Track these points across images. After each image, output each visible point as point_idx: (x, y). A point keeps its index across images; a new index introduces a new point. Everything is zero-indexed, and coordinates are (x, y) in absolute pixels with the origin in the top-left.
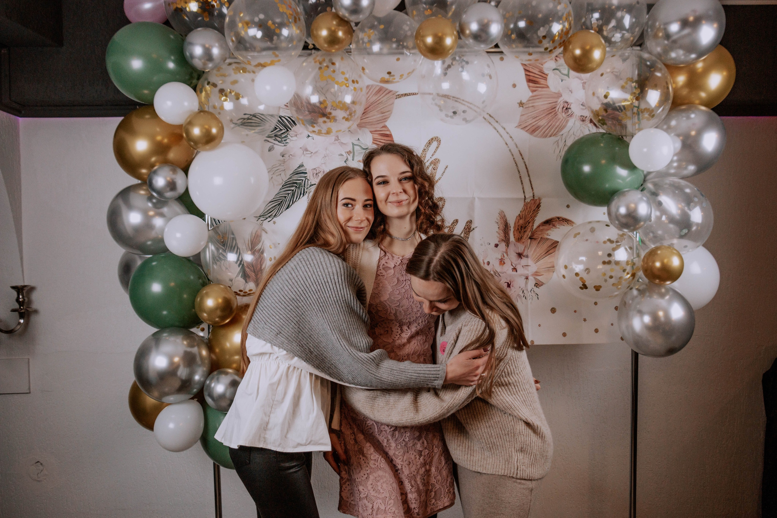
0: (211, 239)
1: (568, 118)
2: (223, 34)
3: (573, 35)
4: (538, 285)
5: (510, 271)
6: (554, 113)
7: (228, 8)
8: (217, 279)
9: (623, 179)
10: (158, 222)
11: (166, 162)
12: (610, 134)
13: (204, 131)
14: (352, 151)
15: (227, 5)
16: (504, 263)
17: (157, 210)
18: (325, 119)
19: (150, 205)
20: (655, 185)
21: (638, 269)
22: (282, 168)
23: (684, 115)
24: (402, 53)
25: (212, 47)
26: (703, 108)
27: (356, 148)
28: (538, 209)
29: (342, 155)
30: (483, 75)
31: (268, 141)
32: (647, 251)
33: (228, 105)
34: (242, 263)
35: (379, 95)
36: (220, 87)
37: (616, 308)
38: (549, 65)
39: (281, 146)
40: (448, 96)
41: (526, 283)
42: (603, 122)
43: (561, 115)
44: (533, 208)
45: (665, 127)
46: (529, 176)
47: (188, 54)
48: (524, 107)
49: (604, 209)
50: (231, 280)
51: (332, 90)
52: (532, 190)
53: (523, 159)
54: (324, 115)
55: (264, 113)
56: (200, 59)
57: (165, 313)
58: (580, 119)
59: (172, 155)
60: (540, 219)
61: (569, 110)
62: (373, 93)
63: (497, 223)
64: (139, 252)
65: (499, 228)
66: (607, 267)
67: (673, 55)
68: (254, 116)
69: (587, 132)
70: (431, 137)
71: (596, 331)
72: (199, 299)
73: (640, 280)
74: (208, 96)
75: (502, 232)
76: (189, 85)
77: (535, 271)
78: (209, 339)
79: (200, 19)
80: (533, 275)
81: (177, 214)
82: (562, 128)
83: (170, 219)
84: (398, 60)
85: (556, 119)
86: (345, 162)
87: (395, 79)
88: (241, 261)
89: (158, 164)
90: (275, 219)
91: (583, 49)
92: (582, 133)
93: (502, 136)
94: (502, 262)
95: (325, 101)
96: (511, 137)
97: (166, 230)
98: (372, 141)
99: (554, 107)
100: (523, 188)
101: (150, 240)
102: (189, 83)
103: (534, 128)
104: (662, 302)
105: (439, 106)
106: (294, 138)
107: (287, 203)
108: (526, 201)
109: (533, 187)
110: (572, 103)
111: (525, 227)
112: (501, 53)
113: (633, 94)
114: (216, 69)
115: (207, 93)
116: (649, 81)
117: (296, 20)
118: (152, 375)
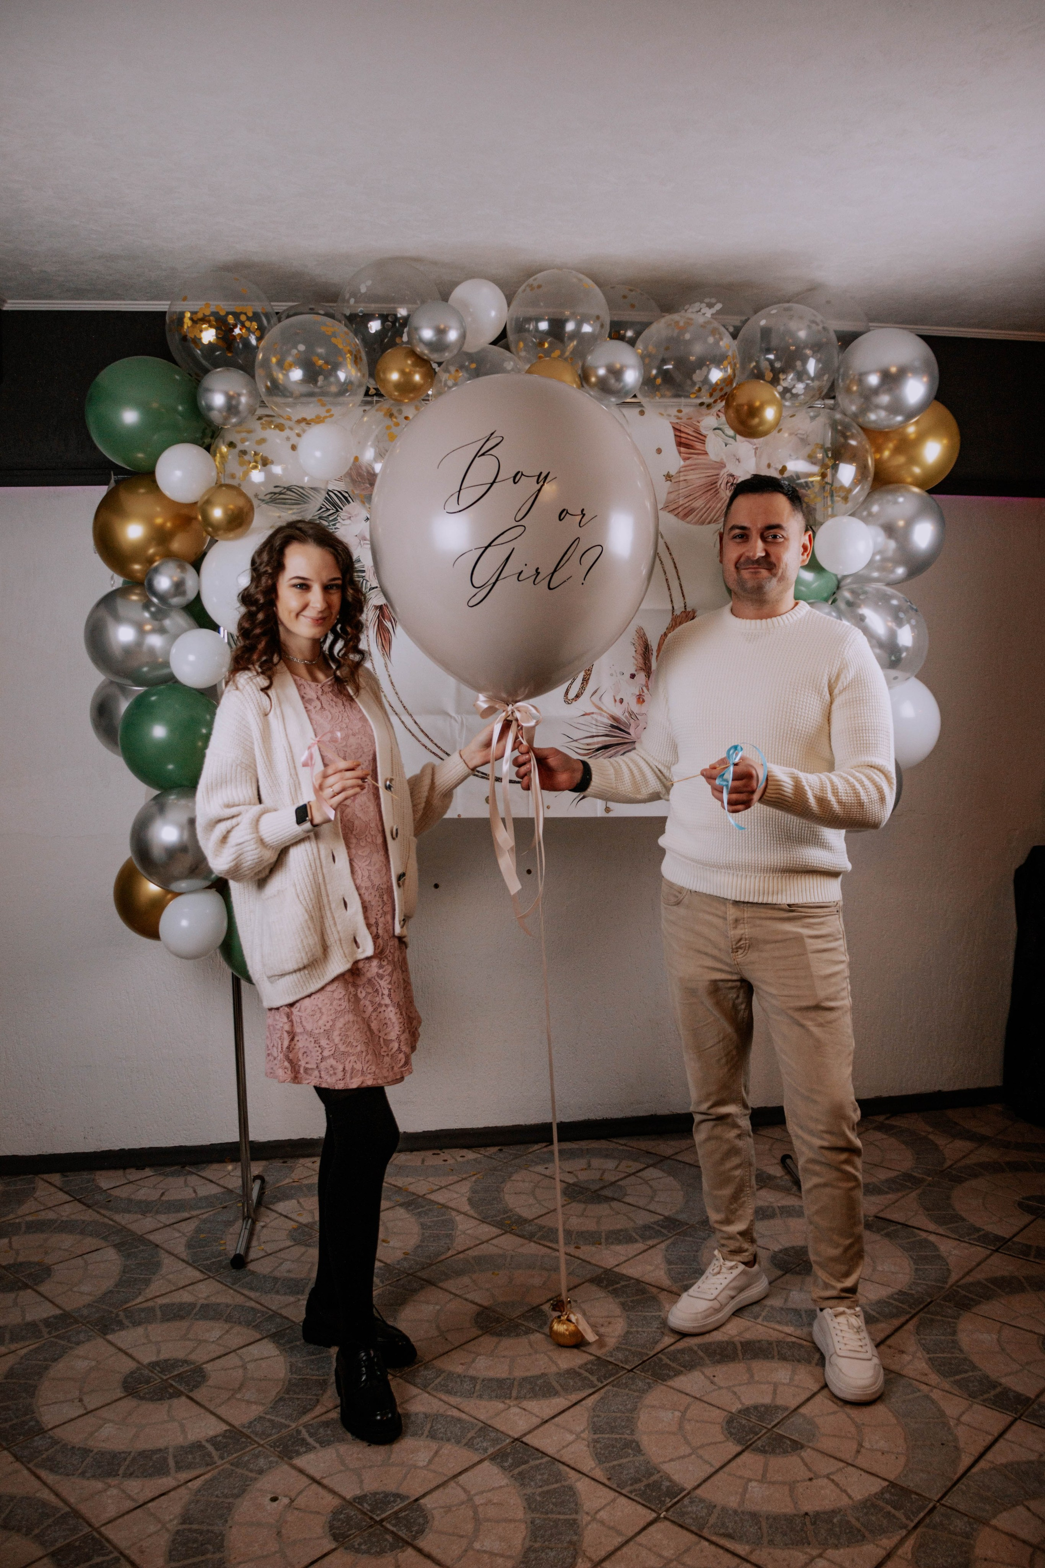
2: (253, 377)
3: (739, 385)
6: (715, 490)
7: (259, 339)
10: (155, 641)
11: (169, 556)
13: (230, 512)
15: (258, 333)
16: (644, 701)
17: (156, 623)
19: (147, 615)
20: (853, 592)
23: (890, 497)
25: (239, 395)
26: (916, 490)
33: (257, 476)
36: (240, 447)
38: (708, 421)
46: (679, 579)
47: (203, 403)
48: (673, 481)
52: (683, 597)
53: (671, 553)
55: (304, 486)
56: (220, 411)
57: (171, 767)
59: (176, 545)
63: (634, 645)
64: (128, 683)
65: (636, 651)
67: (872, 417)
68: (289, 489)
74: (224, 459)
75: (641, 657)
76: (201, 446)
79: (218, 353)
81: (185, 630)
83: (176, 637)
85: (718, 498)
89: (157, 558)
91: (752, 406)
97: (174, 651)
99: (715, 481)
100: (671, 595)
101: (146, 666)
102: (201, 443)
103: (686, 510)
106: (347, 522)
108: (675, 614)
109: (685, 592)
112: (639, 404)
113: (824, 466)
114: (240, 424)
115: (223, 456)
116: (843, 451)
117: (356, 360)
118: (157, 853)
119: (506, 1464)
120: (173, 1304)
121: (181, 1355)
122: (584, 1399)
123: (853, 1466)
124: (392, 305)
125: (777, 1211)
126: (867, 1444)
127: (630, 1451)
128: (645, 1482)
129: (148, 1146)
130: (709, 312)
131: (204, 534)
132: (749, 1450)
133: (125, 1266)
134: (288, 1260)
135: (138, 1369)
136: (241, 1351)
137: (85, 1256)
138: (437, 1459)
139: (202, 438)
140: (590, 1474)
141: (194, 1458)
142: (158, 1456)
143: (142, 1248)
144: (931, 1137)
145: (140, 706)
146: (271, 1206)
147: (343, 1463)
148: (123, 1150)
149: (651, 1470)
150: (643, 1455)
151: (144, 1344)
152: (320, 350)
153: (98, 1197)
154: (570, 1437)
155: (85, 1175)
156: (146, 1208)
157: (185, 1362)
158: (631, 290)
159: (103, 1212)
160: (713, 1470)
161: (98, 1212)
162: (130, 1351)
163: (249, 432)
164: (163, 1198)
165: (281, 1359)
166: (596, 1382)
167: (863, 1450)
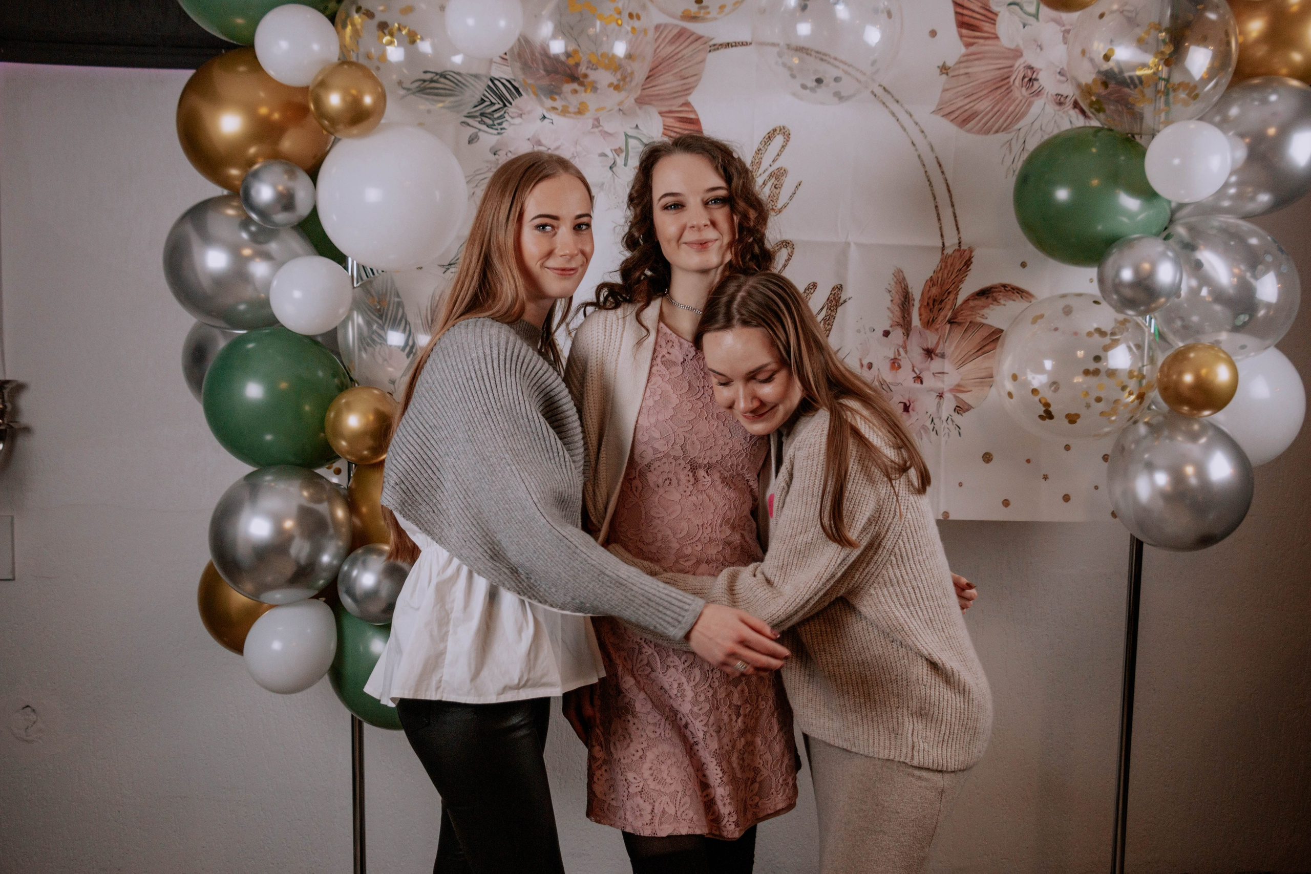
0: (356, 305)
1: (1032, 99)
4: (961, 409)
5: (909, 382)
6: (1007, 86)
8: (367, 378)
9: (1131, 215)
10: (259, 269)
11: (276, 156)
12: (1110, 130)
13: (351, 100)
14: (624, 147)
16: (900, 367)
17: (258, 247)
18: (575, 86)
19: (245, 236)
20: (1191, 228)
21: (1150, 386)
23: (1256, 95)
26: (1294, 84)
27: (632, 143)
28: (968, 267)
29: (603, 155)
30: (876, 11)
31: (468, 125)
32: (1169, 352)
33: (394, 53)
34: (414, 351)
35: (678, 44)
36: (379, 18)
37: (1105, 458)
39: (491, 134)
40: (808, 49)
41: (939, 406)
42: (1098, 107)
43: (1019, 93)
44: (958, 267)
45: (1217, 119)
46: (953, 206)
48: (951, 74)
49: (1092, 272)
50: (393, 382)
51: (591, 31)
52: (956, 232)
53: (943, 172)
54: (573, 77)
55: (462, 71)
57: (269, 437)
58: (1055, 100)
59: (287, 144)
60: (968, 288)
61: (1035, 83)
62: (667, 40)
63: (890, 291)
64: (222, 324)
65: (892, 301)
66: (1092, 380)
68: (444, 75)
69: (1066, 126)
70: (773, 127)
71: (1066, 498)
72: (333, 415)
73: (1154, 407)
74: (356, 33)
75: (898, 309)
76: (323, 11)
77: (956, 383)
78: (349, 489)
80: (951, 391)
81: (295, 256)
82: (1018, 117)
83: (282, 264)
85: (1009, 99)
86: (611, 168)
87: (709, 13)
88: (412, 347)
89: (260, 160)
92: (1058, 127)
93: (905, 130)
94: (895, 364)
95: (576, 52)
96: (923, 132)
97: (277, 282)
98: (661, 130)
99: (1006, 76)
100: (941, 228)
101: (243, 302)
102: (322, 8)
103: (966, 114)
104: (1194, 449)
105: (790, 69)
106: (517, 121)
108: (945, 252)
109: (960, 225)
110: (1041, 70)
111: (942, 301)
115: (354, 30)
118: (243, 552)
145: (231, 354)
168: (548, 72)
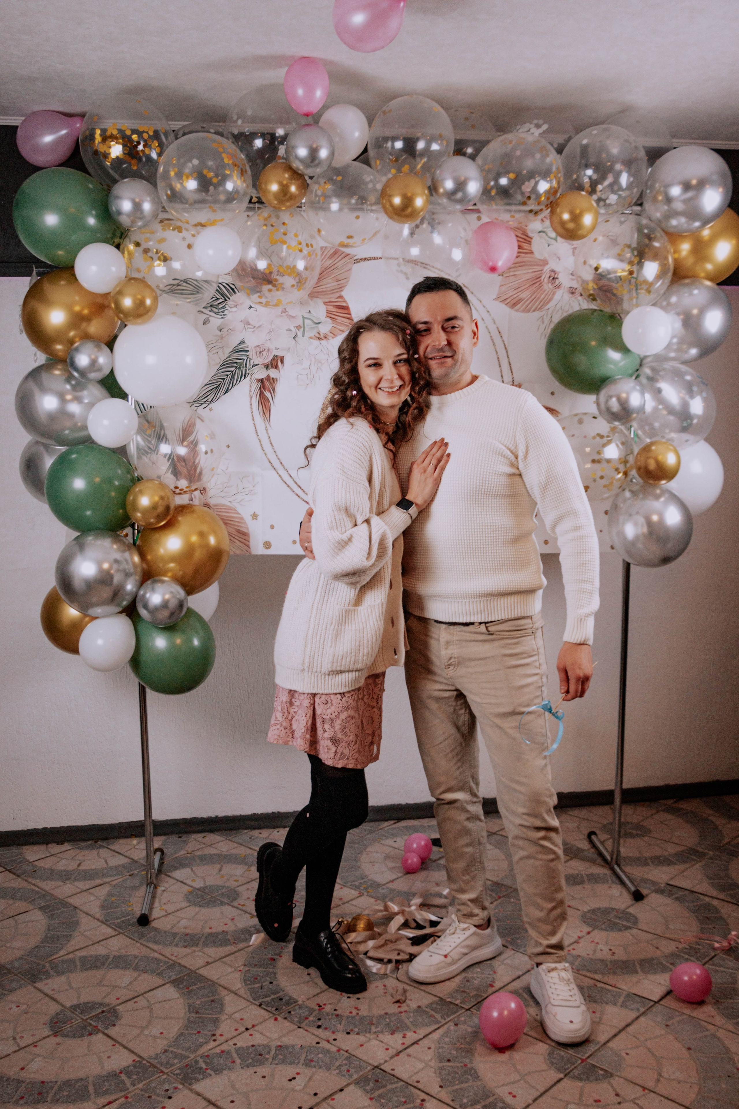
1: (555, 290)
2: (155, 186)
3: (562, 196)
6: (540, 283)
7: (160, 155)
9: (615, 363)
10: (75, 408)
11: (86, 337)
12: (601, 311)
13: (138, 302)
14: (302, 325)
15: (158, 150)
17: (75, 394)
18: (270, 287)
19: (68, 387)
20: (653, 369)
21: (631, 468)
22: (219, 345)
23: (686, 290)
24: (362, 210)
25: (142, 201)
26: (708, 283)
27: (307, 322)
29: (291, 330)
30: (458, 239)
31: (204, 313)
32: (642, 446)
33: (160, 270)
35: (334, 259)
36: (144, 246)
37: (606, 513)
38: (535, 225)
39: (218, 318)
40: (416, 261)
42: (593, 298)
43: (548, 286)
45: (665, 303)
46: (508, 358)
47: (114, 209)
48: (505, 276)
49: (593, 398)
50: (159, 477)
52: (511, 374)
53: (501, 337)
54: (269, 282)
55: (199, 279)
56: (128, 215)
57: (88, 513)
58: (569, 291)
59: (92, 328)
61: (557, 280)
62: (328, 257)
64: (53, 443)
66: (596, 464)
67: (674, 222)
68: (185, 281)
69: (576, 308)
72: (131, 498)
73: (633, 479)
74: (131, 257)
76: (112, 245)
79: (124, 166)
81: (100, 400)
82: (548, 301)
83: (91, 405)
84: (357, 217)
85: (541, 291)
86: (294, 338)
87: (355, 243)
88: (171, 454)
89: (77, 339)
90: (211, 405)
91: (572, 213)
92: (572, 308)
95: (272, 266)
96: (488, 312)
97: (91, 417)
98: (325, 314)
99: (539, 276)
100: (501, 372)
101: (68, 429)
102: (112, 242)
103: (515, 300)
104: (657, 504)
105: (406, 274)
106: (234, 309)
107: (226, 386)
109: (513, 370)
110: (560, 272)
112: (478, 211)
113: (631, 263)
114: (145, 225)
115: (130, 254)
116: (647, 250)
117: (242, 173)
118: (78, 584)
119: (367, 1088)
120: (91, 956)
121: (97, 998)
122: (430, 1033)
123: (654, 1092)
124: (271, 126)
125: (585, 878)
126: (665, 1075)
127: (470, 1077)
128: (483, 1103)
129: (66, 825)
130: (537, 132)
131: (116, 319)
132: (567, 1077)
133: (49, 925)
134: (183, 918)
135: (62, 1011)
136: (147, 994)
137: (16, 917)
138: (311, 1083)
139: (112, 238)
140: (437, 1097)
141: (110, 1086)
142: (80, 1084)
143: (63, 909)
144: (712, 818)
145: (62, 461)
146: (170, 874)
147: (233, 1087)
148: (46, 828)
149: (487, 1093)
150: (480, 1080)
151: (67, 990)
152: (210, 163)
153: (25, 867)
154: (420, 1065)
155: (14, 850)
156: (65, 876)
157: (101, 1004)
158: (472, 113)
159: (30, 880)
160: (539, 1094)
161: (26, 881)
162: (55, 996)
163: (153, 233)
164: (81, 868)
165: (181, 1001)
166: (440, 1019)
167: (661, 1079)
168: (254, 278)
